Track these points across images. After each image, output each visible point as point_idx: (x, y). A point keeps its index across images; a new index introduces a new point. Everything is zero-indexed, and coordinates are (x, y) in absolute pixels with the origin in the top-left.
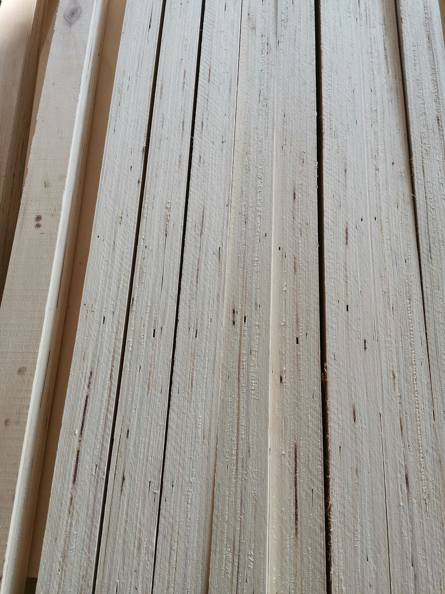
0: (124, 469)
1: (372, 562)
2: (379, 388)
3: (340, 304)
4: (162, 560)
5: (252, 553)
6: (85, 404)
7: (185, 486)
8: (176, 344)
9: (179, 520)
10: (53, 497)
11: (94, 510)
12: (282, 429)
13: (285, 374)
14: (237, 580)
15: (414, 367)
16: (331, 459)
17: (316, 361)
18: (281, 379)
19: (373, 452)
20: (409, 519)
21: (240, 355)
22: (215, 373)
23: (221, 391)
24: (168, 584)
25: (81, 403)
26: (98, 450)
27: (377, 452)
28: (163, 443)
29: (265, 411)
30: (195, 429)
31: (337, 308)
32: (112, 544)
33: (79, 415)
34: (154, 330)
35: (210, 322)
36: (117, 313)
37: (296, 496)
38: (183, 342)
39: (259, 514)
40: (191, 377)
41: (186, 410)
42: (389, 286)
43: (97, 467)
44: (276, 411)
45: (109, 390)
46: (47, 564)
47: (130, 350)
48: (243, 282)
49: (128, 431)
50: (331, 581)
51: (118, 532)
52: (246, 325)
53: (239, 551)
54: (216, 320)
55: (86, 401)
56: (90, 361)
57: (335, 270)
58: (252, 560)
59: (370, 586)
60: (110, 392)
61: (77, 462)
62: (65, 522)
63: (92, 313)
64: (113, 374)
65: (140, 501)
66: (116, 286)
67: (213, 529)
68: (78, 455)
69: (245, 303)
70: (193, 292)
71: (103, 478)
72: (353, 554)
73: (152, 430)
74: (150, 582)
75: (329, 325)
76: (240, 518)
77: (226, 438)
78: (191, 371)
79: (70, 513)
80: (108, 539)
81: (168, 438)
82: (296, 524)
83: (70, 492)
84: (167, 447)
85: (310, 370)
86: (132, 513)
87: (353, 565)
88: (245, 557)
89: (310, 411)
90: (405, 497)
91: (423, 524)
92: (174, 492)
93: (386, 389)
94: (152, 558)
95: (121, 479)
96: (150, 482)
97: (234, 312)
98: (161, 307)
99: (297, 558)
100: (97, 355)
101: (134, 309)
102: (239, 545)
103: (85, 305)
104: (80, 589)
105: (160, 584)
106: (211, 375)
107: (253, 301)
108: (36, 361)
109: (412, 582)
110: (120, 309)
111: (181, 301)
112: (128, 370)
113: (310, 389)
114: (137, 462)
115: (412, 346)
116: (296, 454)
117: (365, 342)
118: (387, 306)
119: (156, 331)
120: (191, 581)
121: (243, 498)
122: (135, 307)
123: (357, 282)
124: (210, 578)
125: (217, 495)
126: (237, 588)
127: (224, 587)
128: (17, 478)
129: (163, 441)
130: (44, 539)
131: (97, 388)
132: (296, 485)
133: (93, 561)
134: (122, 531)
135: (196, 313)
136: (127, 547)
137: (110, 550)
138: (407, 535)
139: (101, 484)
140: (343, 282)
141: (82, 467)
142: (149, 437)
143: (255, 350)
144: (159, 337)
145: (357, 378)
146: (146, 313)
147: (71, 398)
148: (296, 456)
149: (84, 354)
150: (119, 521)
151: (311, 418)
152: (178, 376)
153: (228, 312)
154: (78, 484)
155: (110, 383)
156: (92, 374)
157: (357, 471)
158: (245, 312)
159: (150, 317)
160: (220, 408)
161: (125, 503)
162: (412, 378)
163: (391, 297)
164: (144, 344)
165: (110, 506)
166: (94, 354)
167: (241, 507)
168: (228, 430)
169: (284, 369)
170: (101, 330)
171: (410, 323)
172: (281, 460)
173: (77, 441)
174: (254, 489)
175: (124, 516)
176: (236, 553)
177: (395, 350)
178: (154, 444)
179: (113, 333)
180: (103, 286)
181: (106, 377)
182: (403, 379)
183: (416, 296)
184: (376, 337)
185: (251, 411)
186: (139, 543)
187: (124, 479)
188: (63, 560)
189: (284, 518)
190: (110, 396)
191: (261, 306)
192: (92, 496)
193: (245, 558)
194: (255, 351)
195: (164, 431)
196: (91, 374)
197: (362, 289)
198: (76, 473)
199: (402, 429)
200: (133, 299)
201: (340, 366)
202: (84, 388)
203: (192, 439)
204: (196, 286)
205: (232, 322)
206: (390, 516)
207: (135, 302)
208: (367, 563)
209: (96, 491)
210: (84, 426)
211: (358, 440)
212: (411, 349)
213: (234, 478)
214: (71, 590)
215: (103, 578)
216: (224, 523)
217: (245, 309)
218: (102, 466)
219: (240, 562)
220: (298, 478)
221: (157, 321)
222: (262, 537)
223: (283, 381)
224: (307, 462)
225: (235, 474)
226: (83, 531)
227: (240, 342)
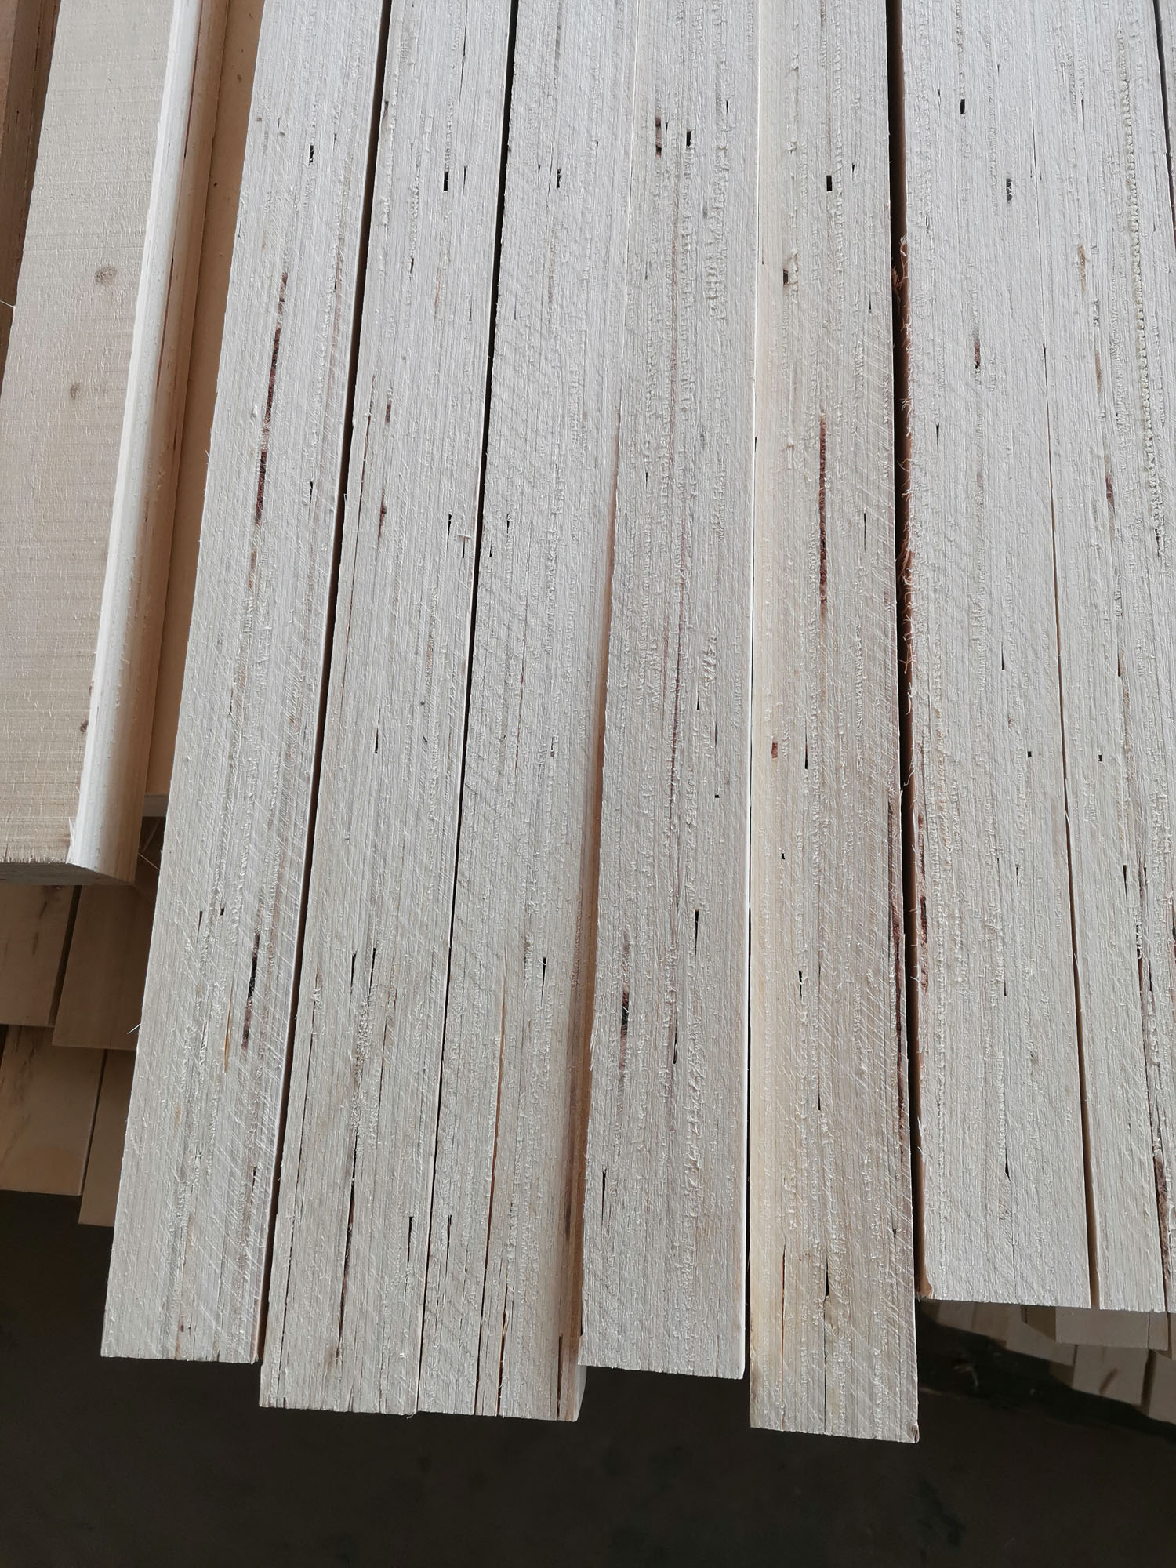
0: (384, 490)
1: (1015, 671)
2: (1044, 288)
3: (943, 99)
4: (486, 681)
5: (713, 647)
6: (272, 348)
7: (540, 522)
8: (506, 205)
9: (526, 596)
10: (205, 555)
11: (310, 578)
12: (788, 390)
13: (796, 264)
14: (676, 706)
15: (1134, 235)
16: (913, 455)
17: (878, 225)
18: (786, 276)
19: (1024, 431)
20: (1112, 574)
21: (675, 223)
22: (611, 268)
23: (628, 310)
24: (502, 729)
25: (264, 346)
26: (313, 449)
27: (1033, 432)
28: (479, 432)
29: (743, 342)
30: (561, 398)
31: (935, 108)
32: (361, 650)
33: (259, 373)
34: (446, 175)
35: (595, 148)
36: (345, 137)
37: (823, 532)
38: (523, 199)
39: (729, 566)
40: (546, 281)
41: (538, 356)
42: (1073, 51)
43: (314, 486)
44: (772, 351)
45: (333, 316)
46: (201, 697)
47: (385, 222)
48: (683, 52)
49: (389, 407)
50: (911, 714)
51: (374, 625)
52: (692, 151)
53: (680, 646)
54: (612, 144)
55: (277, 341)
56: (279, 250)
57: (931, 18)
58: (712, 661)
59: (1010, 721)
60: (336, 320)
61: (262, 477)
62: (240, 606)
63: (280, 137)
64: (342, 277)
65: (428, 556)
66: (341, 74)
67: (613, 607)
68: (263, 461)
69: (689, 99)
70: (548, 81)
71: (331, 511)
72: (966, 656)
73: (451, 403)
74: (460, 727)
75: (914, 150)
76: (682, 579)
77: (643, 412)
78: (548, 266)
79: (250, 586)
80: (350, 640)
81: (491, 421)
82: (822, 592)
83: (250, 543)
84: (489, 441)
85: (862, 247)
86: (408, 584)
87: (967, 679)
88: (694, 658)
89: (863, 341)
90: (1103, 527)
91: (1149, 584)
92: (511, 536)
93: (1061, 290)
94: (463, 674)
95: (377, 512)
96: (450, 517)
97: (658, 125)
98: (461, 118)
99: (824, 662)
100: (299, 236)
101: (392, 126)
102: (679, 634)
103: (260, 119)
104: (284, 746)
105: (483, 729)
106: (601, 272)
107: (711, 94)
108: (141, 253)
109: (1117, 708)
110: (354, 127)
111: (513, 103)
112: (382, 268)
113: (862, 291)
114: (415, 474)
115: (1130, 189)
116: (823, 441)
117: (1009, 184)
118: (1068, 98)
119: (450, 175)
120: (560, 721)
121: (688, 536)
122: (394, 122)
123: (987, 43)
124: (607, 709)
125: (620, 537)
126: (676, 722)
127: (642, 724)
128: (111, 512)
129: (479, 427)
130: (189, 644)
131: (304, 311)
132: (822, 508)
133: (316, 685)
134: (385, 622)
135: (558, 129)
136: (400, 654)
137: (356, 663)
138: (1106, 609)
139: (325, 521)
140: (951, 47)
141: (275, 487)
142: (443, 419)
143: (717, 205)
144: (460, 188)
145: (987, 267)
146: (423, 133)
147: (236, 336)
148: (823, 447)
149: (265, 234)
150: (376, 601)
151: (863, 358)
152: (513, 280)
153: (644, 125)
154: (267, 524)
155: (334, 299)
156: (288, 280)
157: (979, 476)
158: (687, 120)
159: (433, 144)
160: (626, 347)
161: (390, 562)
162: (1128, 260)
163: (1078, 76)
164: (421, 205)
165: (352, 570)
166: (289, 234)
167: (683, 555)
168: (648, 395)
169: (795, 251)
170: (305, 177)
171: (1126, 134)
172: (785, 459)
173: (258, 430)
174: (717, 514)
175: (388, 591)
176: (673, 651)
177: (1087, 199)
178: (457, 433)
179: (338, 185)
180: (306, 75)
181: (324, 286)
182: (1105, 265)
183: (1145, 72)
184: (1038, 172)
185: (707, 346)
186: (430, 646)
187: (383, 511)
188: (240, 686)
189: (792, 582)
190: (336, 329)
191: (732, 103)
192: (304, 550)
193: (695, 661)
194: (718, 208)
195: (481, 405)
196: (285, 280)
197: (1002, 60)
198: (260, 500)
199: (1099, 376)
200: (387, 103)
201: (941, 244)
202: (267, 311)
203: (554, 420)
204: (555, 65)
205: (655, 149)
206: (1064, 568)
207: (391, 111)
208: (1002, 674)
209: (315, 538)
210: (275, 397)
211: (984, 408)
212: (1129, 194)
213: (664, 496)
214: (264, 748)
215: (342, 721)
216: (641, 593)
217: (688, 114)
218: (326, 485)
219: (683, 668)
220: (828, 493)
221: (453, 151)
222: (737, 611)
223: (790, 280)
224: (851, 456)
225: (668, 488)
226: (286, 623)
227: (677, 191)
